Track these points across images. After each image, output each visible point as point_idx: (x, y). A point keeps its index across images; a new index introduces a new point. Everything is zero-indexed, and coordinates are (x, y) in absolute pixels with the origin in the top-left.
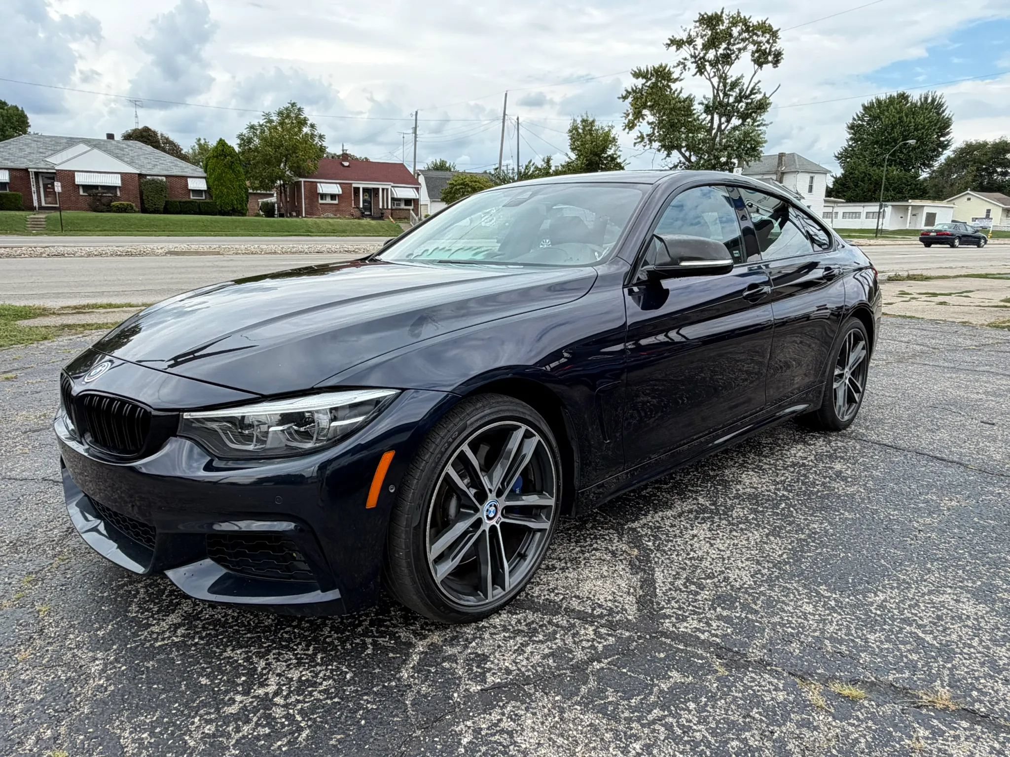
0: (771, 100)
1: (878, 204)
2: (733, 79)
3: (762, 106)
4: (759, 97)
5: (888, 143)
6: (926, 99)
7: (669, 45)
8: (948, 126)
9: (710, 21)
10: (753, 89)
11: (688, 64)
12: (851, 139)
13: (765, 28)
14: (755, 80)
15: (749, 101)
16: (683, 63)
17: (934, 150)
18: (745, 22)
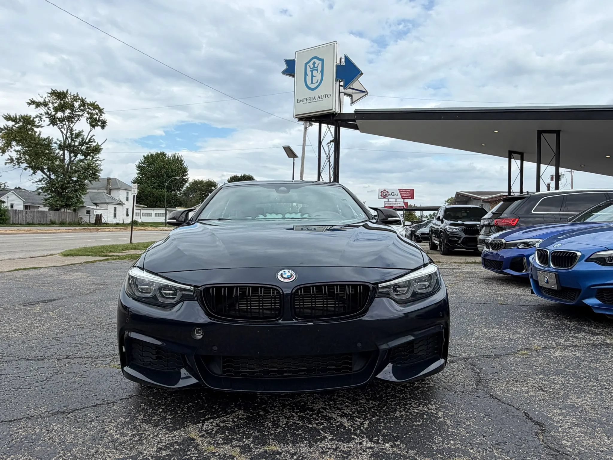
0: (102, 147)
2: (77, 132)
3: (97, 150)
4: (94, 144)
6: (175, 156)
7: (29, 104)
8: (186, 172)
9: (60, 95)
10: (90, 139)
11: (44, 118)
12: (139, 173)
13: (95, 106)
14: (91, 134)
15: (88, 146)
16: (39, 117)
17: (181, 182)
18: (82, 100)
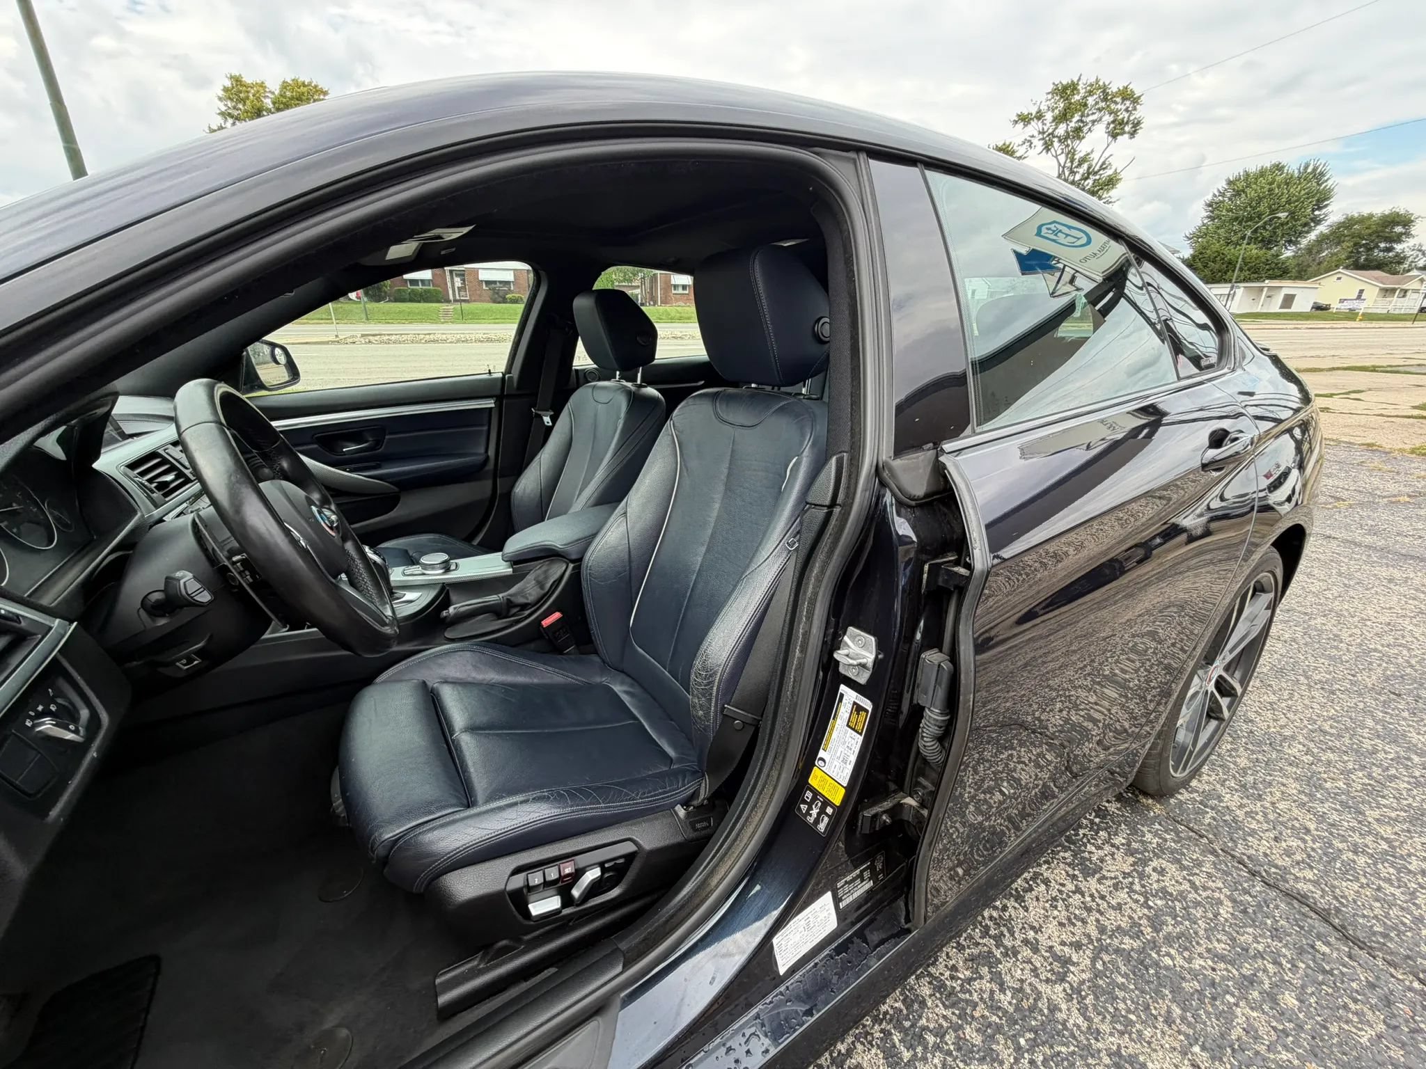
0: (1122, 175)
1: (1229, 285)
2: (1082, 155)
3: (1111, 182)
4: (1109, 172)
5: (1251, 219)
6: (1306, 167)
7: (1016, 122)
8: (1328, 199)
9: (1064, 91)
10: (1104, 163)
11: (1035, 141)
12: (1208, 217)
13: (1127, 95)
14: (1106, 154)
15: (1097, 177)
16: (1029, 141)
17: (1306, 225)
18: (1104, 90)
